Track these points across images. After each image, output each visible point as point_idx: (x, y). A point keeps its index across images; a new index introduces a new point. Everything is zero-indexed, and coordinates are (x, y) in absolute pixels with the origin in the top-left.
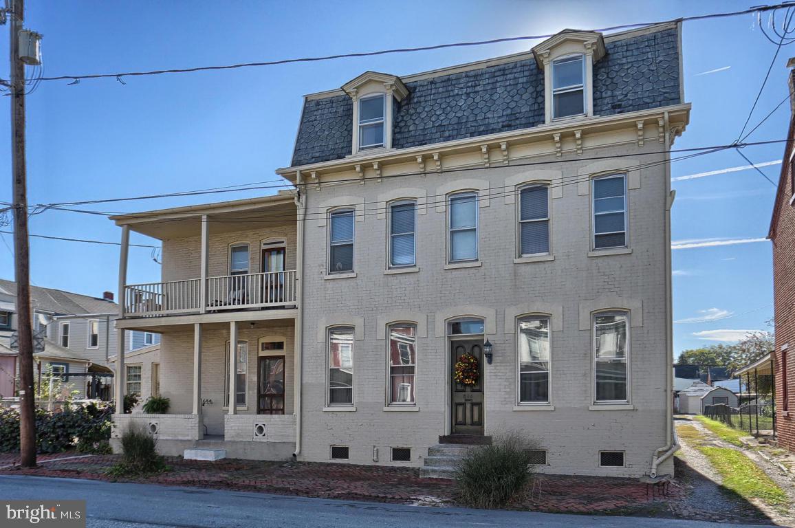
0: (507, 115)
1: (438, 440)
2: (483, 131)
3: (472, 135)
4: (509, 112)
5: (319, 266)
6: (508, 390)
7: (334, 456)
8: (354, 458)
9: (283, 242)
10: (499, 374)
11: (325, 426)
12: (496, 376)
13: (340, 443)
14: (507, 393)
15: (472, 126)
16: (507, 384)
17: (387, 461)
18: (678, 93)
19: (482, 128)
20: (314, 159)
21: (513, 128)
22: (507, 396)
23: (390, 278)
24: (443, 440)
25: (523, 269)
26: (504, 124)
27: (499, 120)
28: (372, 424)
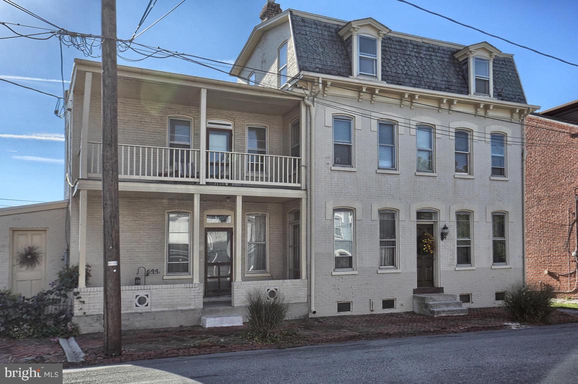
0: (446, 81)
1: (412, 291)
2: (435, 87)
3: (429, 88)
4: (445, 79)
5: (326, 158)
6: (451, 257)
7: (339, 310)
8: (355, 311)
9: (230, 125)
10: (448, 247)
11: (333, 287)
12: (446, 248)
13: (343, 299)
14: (451, 259)
15: (427, 82)
16: (451, 253)
17: (379, 310)
18: (524, 97)
19: (434, 85)
20: (318, 69)
21: (451, 91)
22: (451, 261)
23: (380, 176)
24: (415, 291)
25: (459, 181)
26: (446, 86)
27: (443, 83)
28: (369, 283)
